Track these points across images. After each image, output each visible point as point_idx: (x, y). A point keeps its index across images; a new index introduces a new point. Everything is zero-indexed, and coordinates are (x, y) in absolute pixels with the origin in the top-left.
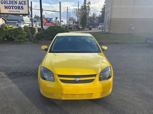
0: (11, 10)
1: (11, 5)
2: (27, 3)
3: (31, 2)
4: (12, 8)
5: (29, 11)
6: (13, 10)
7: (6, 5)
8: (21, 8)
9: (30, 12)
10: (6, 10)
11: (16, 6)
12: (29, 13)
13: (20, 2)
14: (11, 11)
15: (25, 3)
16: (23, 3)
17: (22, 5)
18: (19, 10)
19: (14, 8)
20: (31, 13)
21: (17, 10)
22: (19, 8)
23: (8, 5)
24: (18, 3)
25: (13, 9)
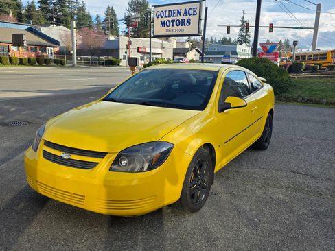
0: (170, 28)
1: (170, 19)
2: (197, 11)
3: (206, 8)
4: (171, 23)
5: (199, 28)
6: (173, 28)
7: (164, 19)
8: (186, 22)
9: (202, 28)
10: (163, 28)
11: (178, 20)
12: (199, 32)
13: (185, 10)
14: (170, 31)
15: (194, 11)
16: (191, 12)
17: (188, 17)
18: (183, 27)
19: (175, 23)
20: (202, 32)
21: (180, 27)
22: (183, 22)
23: (166, 19)
24: (182, 12)
25: (173, 26)
